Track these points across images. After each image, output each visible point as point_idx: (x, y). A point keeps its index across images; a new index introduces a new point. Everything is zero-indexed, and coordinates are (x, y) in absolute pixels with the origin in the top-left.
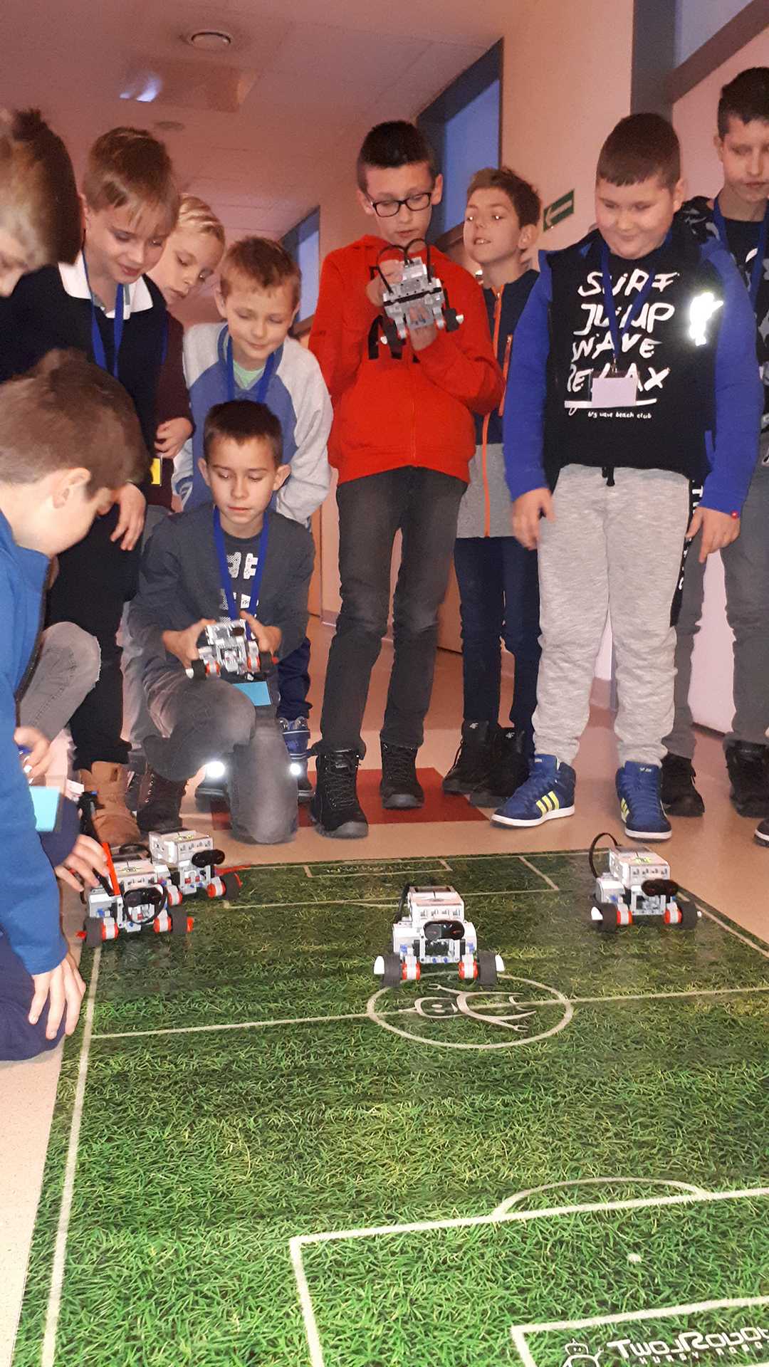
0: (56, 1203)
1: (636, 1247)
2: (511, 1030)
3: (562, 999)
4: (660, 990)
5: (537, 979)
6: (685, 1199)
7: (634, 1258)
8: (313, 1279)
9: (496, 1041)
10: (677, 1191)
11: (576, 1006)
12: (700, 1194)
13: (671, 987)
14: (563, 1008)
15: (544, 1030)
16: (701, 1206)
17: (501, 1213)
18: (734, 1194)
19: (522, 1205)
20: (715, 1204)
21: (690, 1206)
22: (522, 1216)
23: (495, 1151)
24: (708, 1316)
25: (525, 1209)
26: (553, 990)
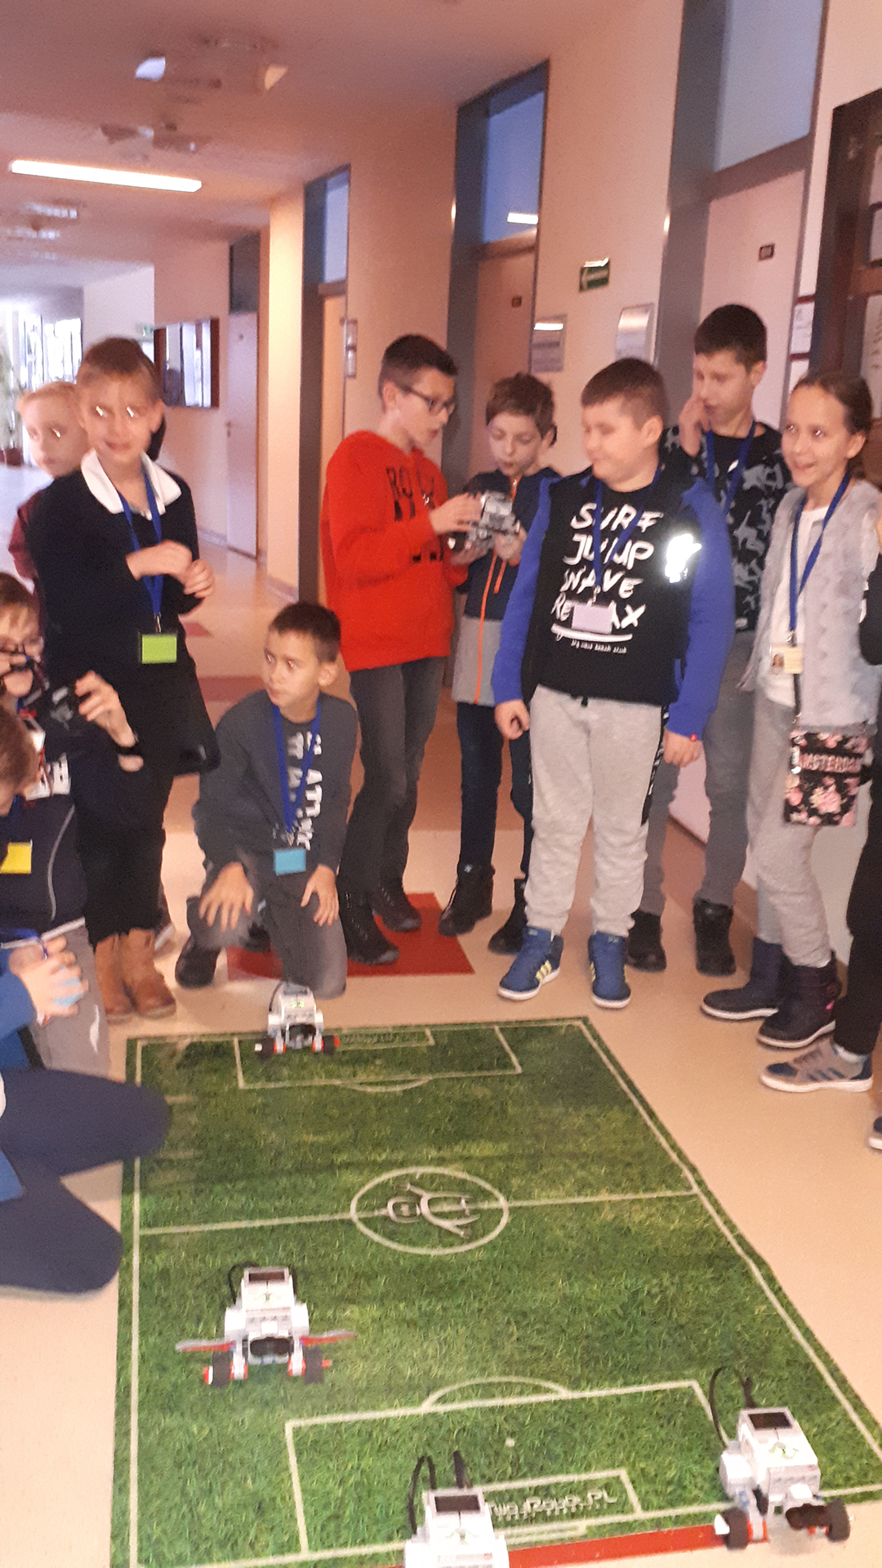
0: (128, 1387)
1: (512, 1434)
2: (457, 1235)
3: (502, 1203)
4: (579, 1193)
5: (487, 1180)
6: (551, 1397)
7: (510, 1442)
8: (299, 1453)
9: (445, 1246)
10: (548, 1391)
11: (512, 1210)
12: (564, 1393)
13: (589, 1192)
14: (500, 1211)
15: (483, 1236)
16: (562, 1403)
17: (427, 1407)
18: (587, 1394)
19: (442, 1400)
20: (573, 1402)
21: (555, 1403)
22: (441, 1409)
23: (430, 1352)
24: (547, 1488)
25: (445, 1402)
26: (496, 1192)
